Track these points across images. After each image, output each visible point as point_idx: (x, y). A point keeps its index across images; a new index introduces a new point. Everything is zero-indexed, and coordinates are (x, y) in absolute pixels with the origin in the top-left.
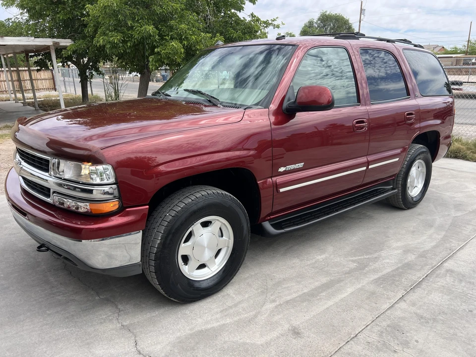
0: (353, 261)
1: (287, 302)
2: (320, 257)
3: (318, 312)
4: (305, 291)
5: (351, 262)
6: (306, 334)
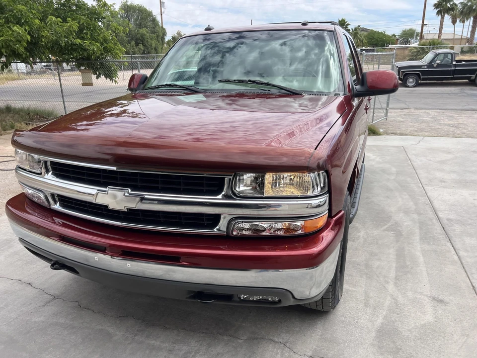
0: (386, 230)
1: (396, 278)
2: (362, 233)
3: (428, 279)
4: (394, 265)
5: (387, 232)
6: (446, 299)
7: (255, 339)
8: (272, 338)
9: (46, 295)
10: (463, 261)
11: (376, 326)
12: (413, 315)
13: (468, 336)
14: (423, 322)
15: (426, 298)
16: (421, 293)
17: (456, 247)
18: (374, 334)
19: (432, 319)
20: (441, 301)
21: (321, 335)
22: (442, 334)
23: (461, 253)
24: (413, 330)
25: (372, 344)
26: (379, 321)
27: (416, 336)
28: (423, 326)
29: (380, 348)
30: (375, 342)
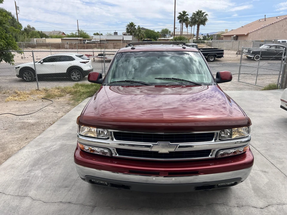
6: (267, 170)
7: (210, 205)
8: (216, 202)
9: (86, 207)
10: (261, 153)
11: (251, 188)
12: (260, 180)
13: (284, 184)
14: (266, 182)
15: (259, 172)
16: (256, 170)
17: (254, 147)
18: (252, 191)
19: (268, 180)
20: (265, 172)
21: (234, 197)
22: (275, 186)
23: (258, 149)
24: (265, 186)
25: (256, 196)
26: (250, 185)
27: (268, 189)
28: (267, 183)
29: (259, 196)
30: (256, 195)
